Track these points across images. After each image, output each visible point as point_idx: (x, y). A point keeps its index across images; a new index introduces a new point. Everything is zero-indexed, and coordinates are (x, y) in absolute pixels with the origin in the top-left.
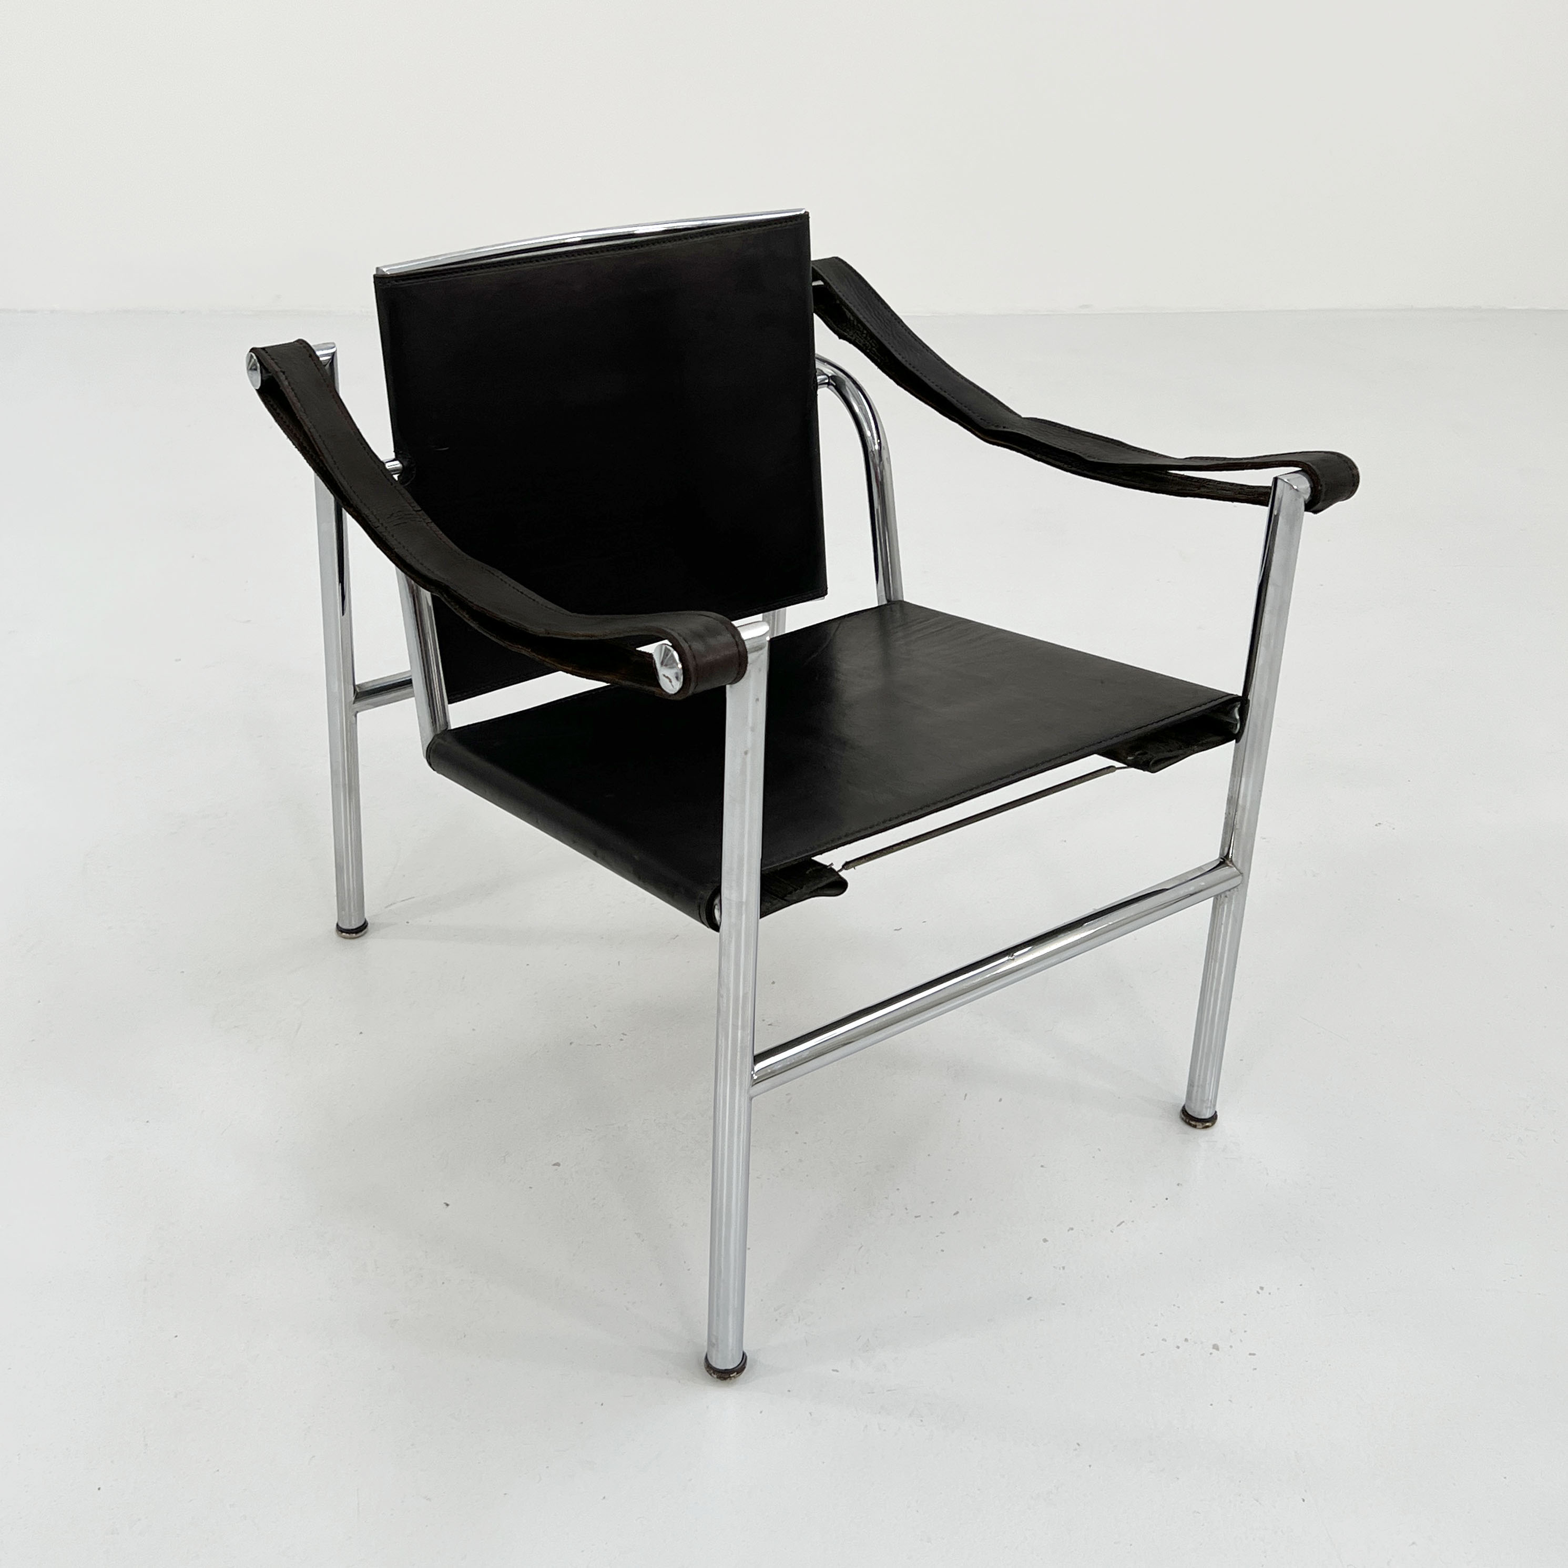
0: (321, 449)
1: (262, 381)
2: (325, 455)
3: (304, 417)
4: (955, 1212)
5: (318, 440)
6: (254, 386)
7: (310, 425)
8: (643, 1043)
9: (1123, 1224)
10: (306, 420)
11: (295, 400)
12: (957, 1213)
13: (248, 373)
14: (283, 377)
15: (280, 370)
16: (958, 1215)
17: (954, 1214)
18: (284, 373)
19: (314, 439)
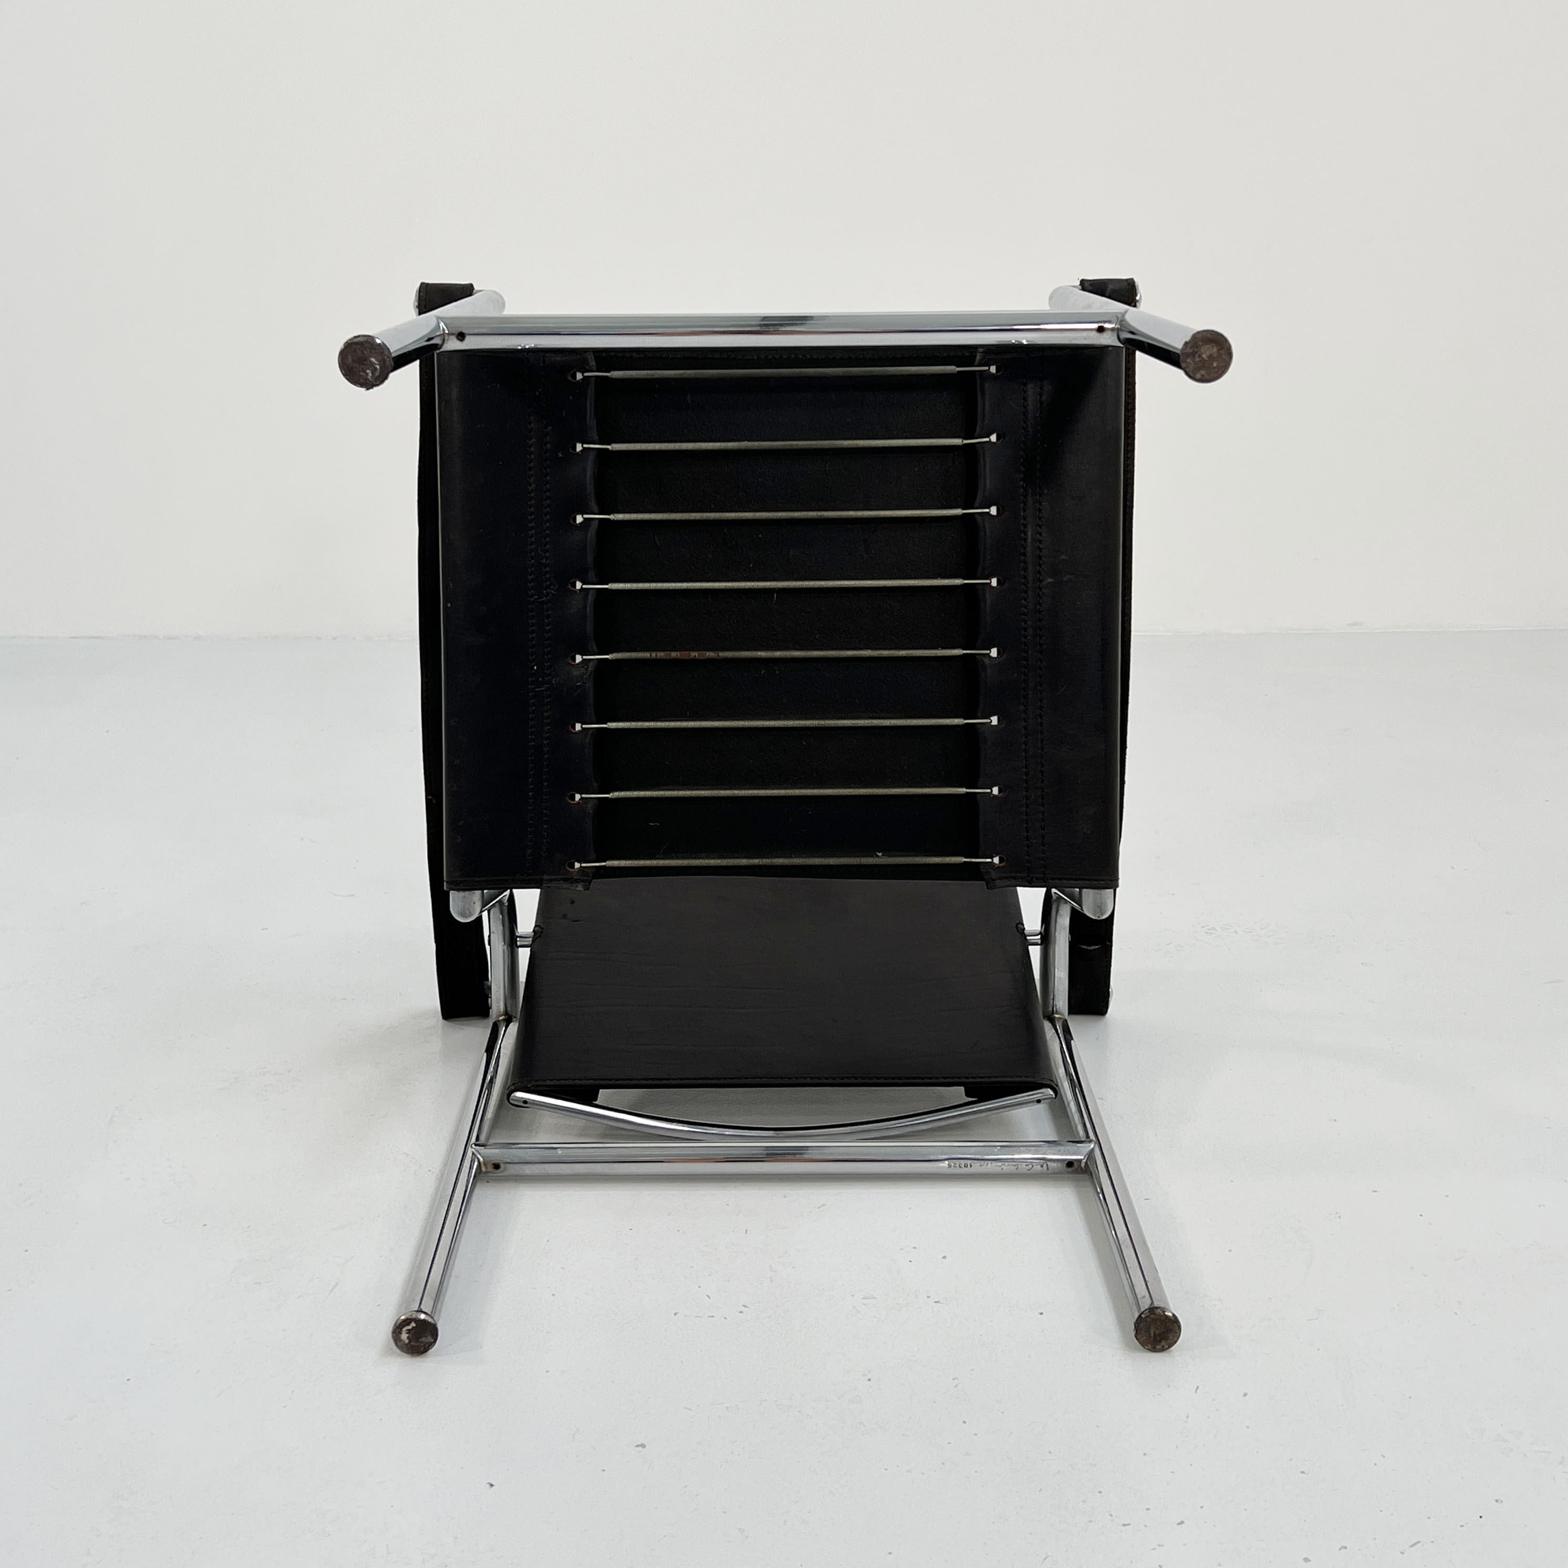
4: (1180, 1521)
8: (769, 1317)
9: (1419, 1544)
12: (1182, 1523)
16: (1183, 1525)
17: (1178, 1524)
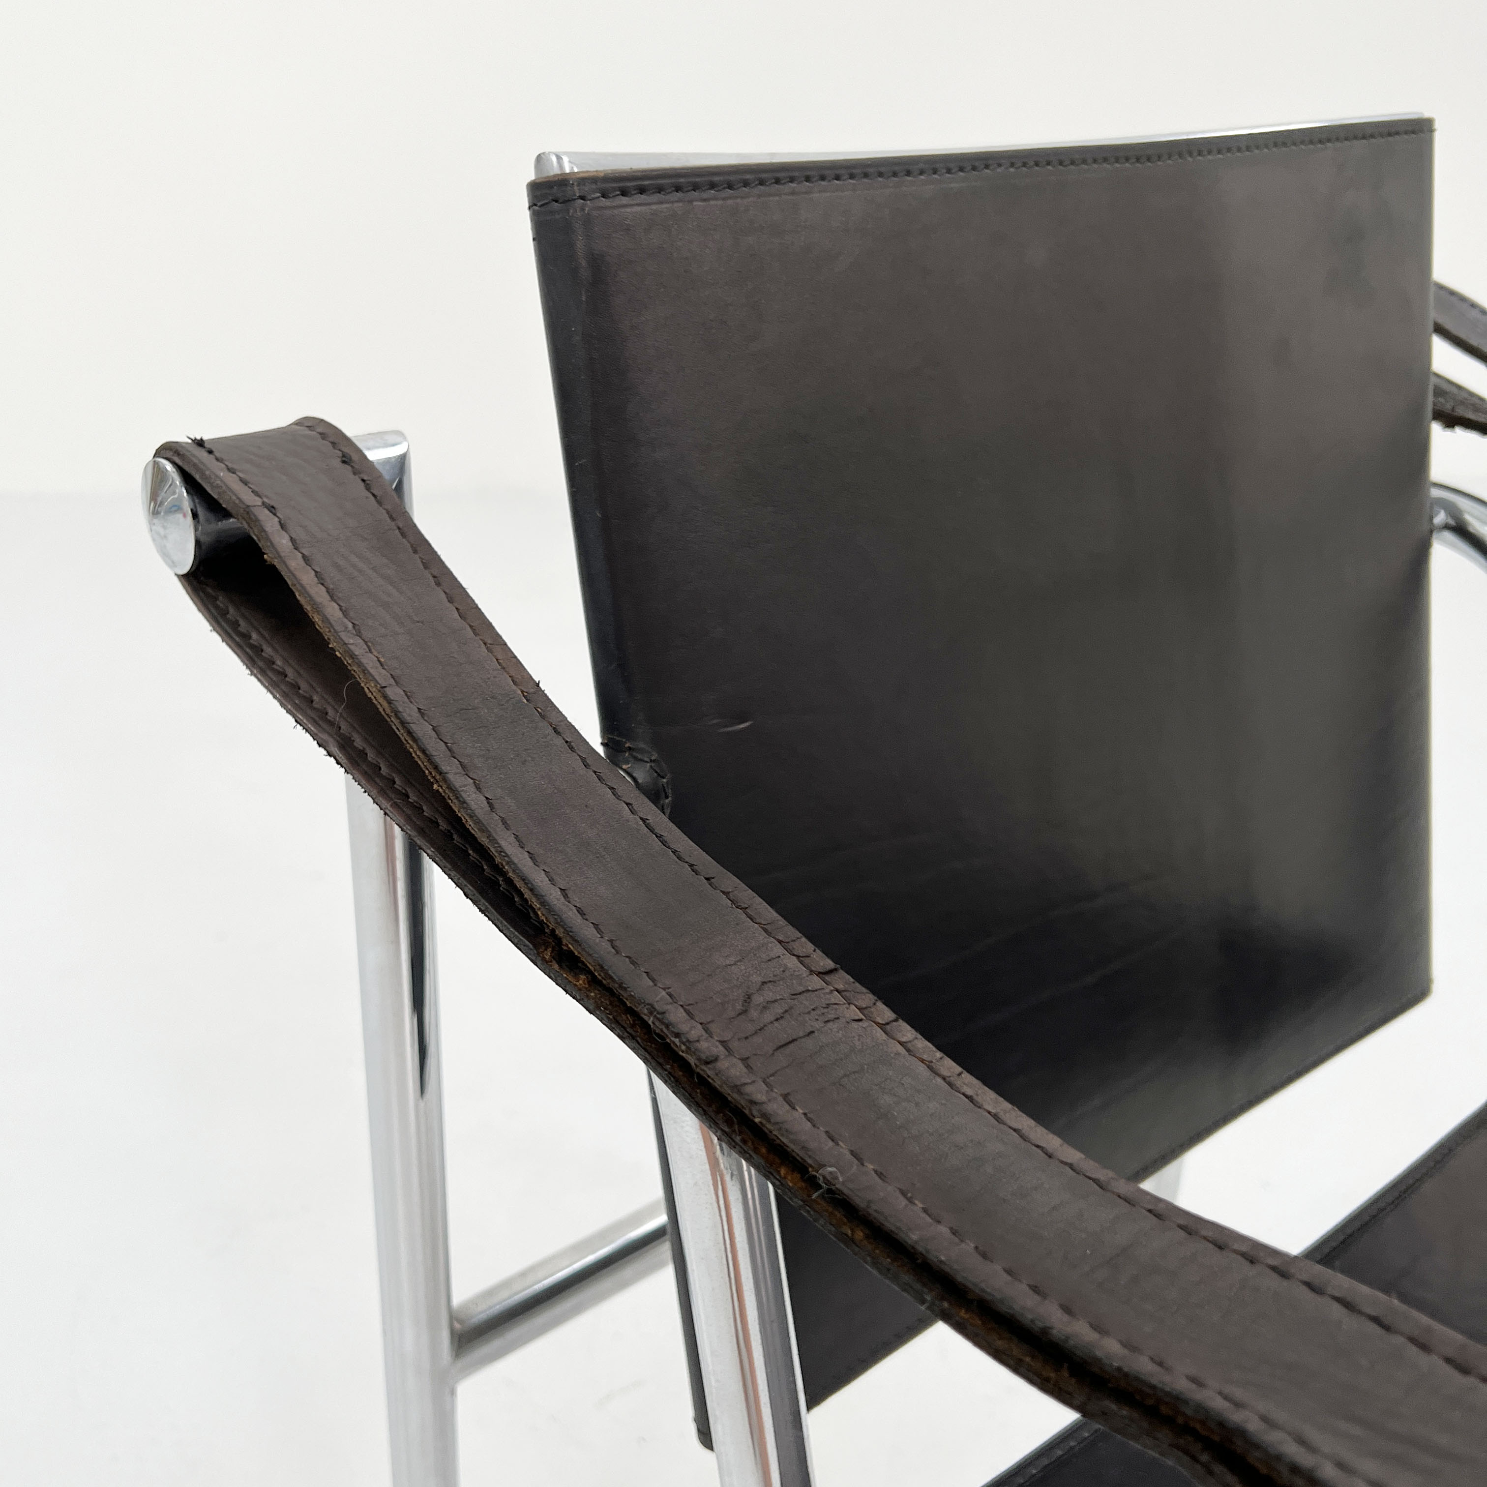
0: (438, 760)
1: (198, 543)
2: (451, 777)
3: (358, 648)
5: (422, 729)
6: (172, 564)
7: (381, 676)
10: (369, 661)
11: (319, 594)
13: (151, 524)
14: (270, 523)
15: (258, 502)
18: (272, 509)
19: (403, 723)
